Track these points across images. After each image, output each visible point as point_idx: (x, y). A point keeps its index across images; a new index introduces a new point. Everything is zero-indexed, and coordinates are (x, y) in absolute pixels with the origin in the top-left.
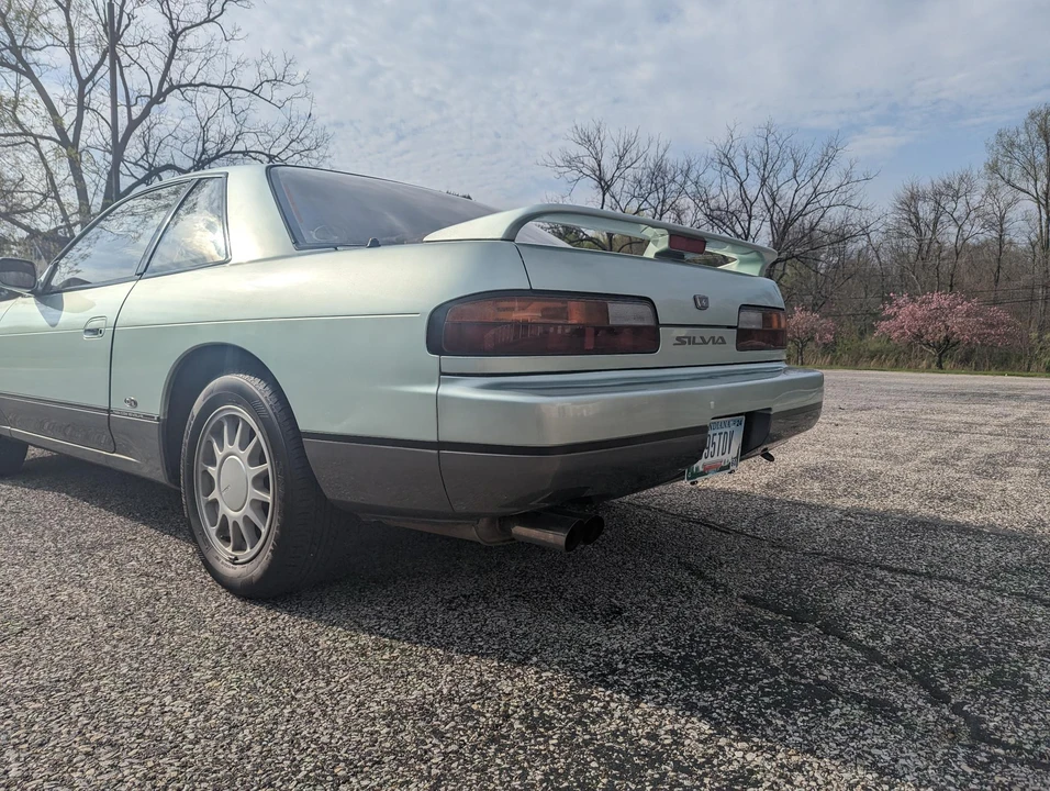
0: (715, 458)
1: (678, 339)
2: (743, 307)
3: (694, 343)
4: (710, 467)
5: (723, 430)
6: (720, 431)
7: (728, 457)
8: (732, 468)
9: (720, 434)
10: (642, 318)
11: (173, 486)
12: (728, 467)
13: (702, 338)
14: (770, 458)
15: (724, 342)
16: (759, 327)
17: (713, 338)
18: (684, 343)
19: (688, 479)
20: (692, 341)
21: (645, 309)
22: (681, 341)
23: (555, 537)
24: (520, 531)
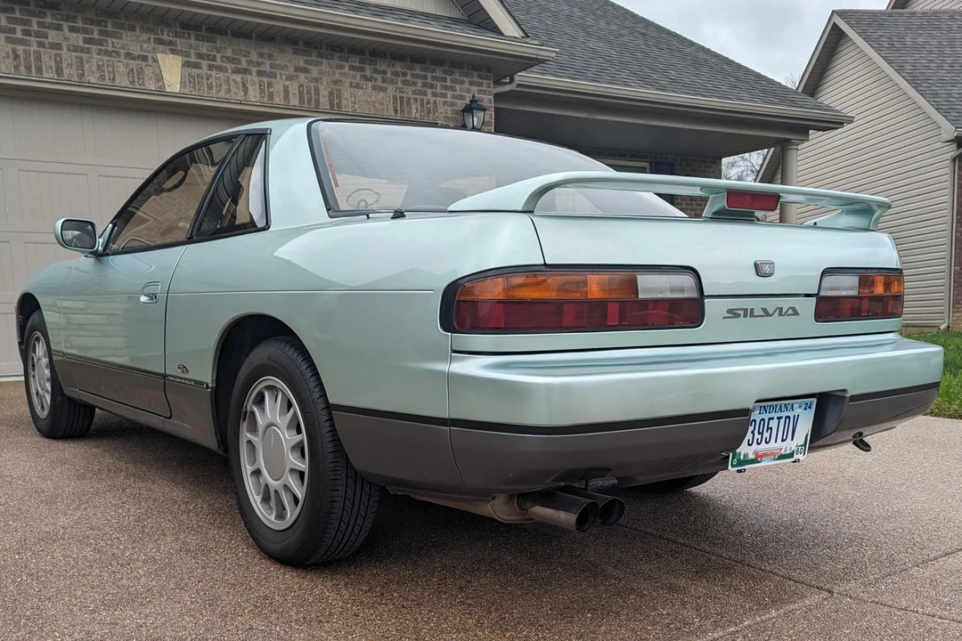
0: (772, 444)
1: (729, 311)
2: (828, 272)
3: (752, 315)
4: (765, 455)
5: (784, 414)
6: (780, 414)
7: (789, 445)
8: (796, 457)
9: (779, 418)
10: (682, 290)
11: (222, 453)
12: (791, 455)
13: (764, 310)
14: (865, 447)
15: (796, 313)
16: (854, 293)
17: (781, 309)
18: (738, 316)
19: (733, 466)
20: (749, 313)
21: (687, 280)
22: (733, 313)
23: (566, 518)
24: (541, 511)
